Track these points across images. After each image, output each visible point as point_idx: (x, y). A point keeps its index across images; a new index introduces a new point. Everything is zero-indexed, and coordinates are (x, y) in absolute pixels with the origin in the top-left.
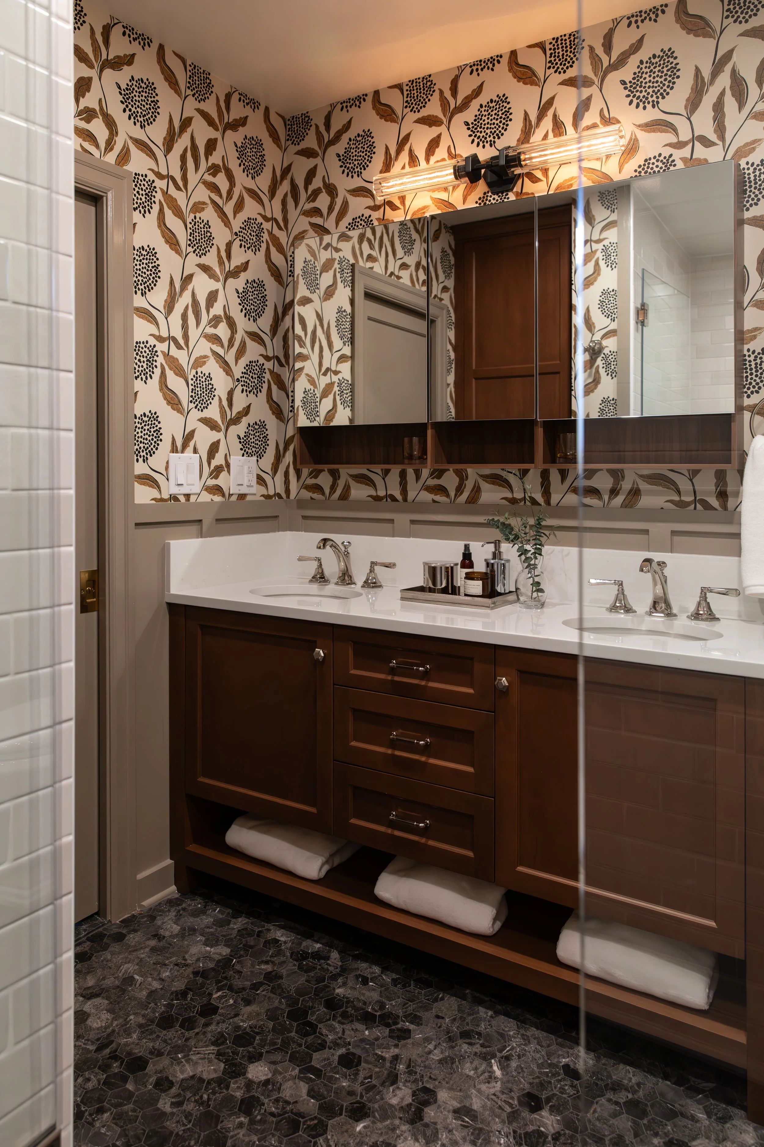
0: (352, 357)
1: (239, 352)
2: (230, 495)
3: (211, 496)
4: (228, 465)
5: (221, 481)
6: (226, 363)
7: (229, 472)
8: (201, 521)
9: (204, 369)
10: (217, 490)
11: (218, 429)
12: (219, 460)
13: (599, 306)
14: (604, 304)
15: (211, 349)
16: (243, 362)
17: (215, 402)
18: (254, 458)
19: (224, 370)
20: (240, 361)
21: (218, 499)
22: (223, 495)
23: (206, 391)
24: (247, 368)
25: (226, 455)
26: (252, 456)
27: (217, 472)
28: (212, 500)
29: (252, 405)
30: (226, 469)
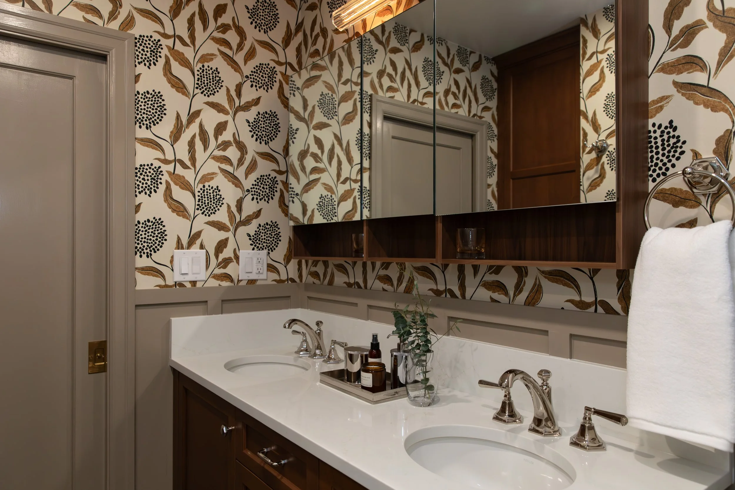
0: (370, 169)
1: (249, 169)
2: (239, 281)
3: (219, 282)
4: (237, 258)
5: (230, 270)
6: (236, 178)
7: (238, 262)
8: (207, 301)
9: (213, 183)
10: (227, 277)
11: (226, 229)
12: (227, 253)
13: (604, 109)
14: (609, 107)
15: (219, 168)
16: (253, 177)
17: (224, 208)
18: (265, 251)
19: (233, 183)
20: (250, 176)
21: (226, 284)
22: (232, 281)
23: (214, 200)
24: (258, 181)
25: (235, 250)
26: (263, 249)
27: (226, 262)
28: (219, 285)
29: (262, 211)
30: (235, 261)
